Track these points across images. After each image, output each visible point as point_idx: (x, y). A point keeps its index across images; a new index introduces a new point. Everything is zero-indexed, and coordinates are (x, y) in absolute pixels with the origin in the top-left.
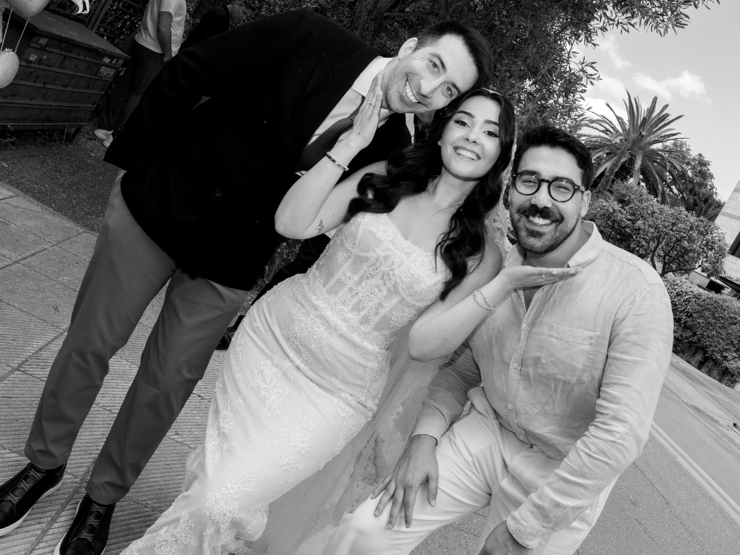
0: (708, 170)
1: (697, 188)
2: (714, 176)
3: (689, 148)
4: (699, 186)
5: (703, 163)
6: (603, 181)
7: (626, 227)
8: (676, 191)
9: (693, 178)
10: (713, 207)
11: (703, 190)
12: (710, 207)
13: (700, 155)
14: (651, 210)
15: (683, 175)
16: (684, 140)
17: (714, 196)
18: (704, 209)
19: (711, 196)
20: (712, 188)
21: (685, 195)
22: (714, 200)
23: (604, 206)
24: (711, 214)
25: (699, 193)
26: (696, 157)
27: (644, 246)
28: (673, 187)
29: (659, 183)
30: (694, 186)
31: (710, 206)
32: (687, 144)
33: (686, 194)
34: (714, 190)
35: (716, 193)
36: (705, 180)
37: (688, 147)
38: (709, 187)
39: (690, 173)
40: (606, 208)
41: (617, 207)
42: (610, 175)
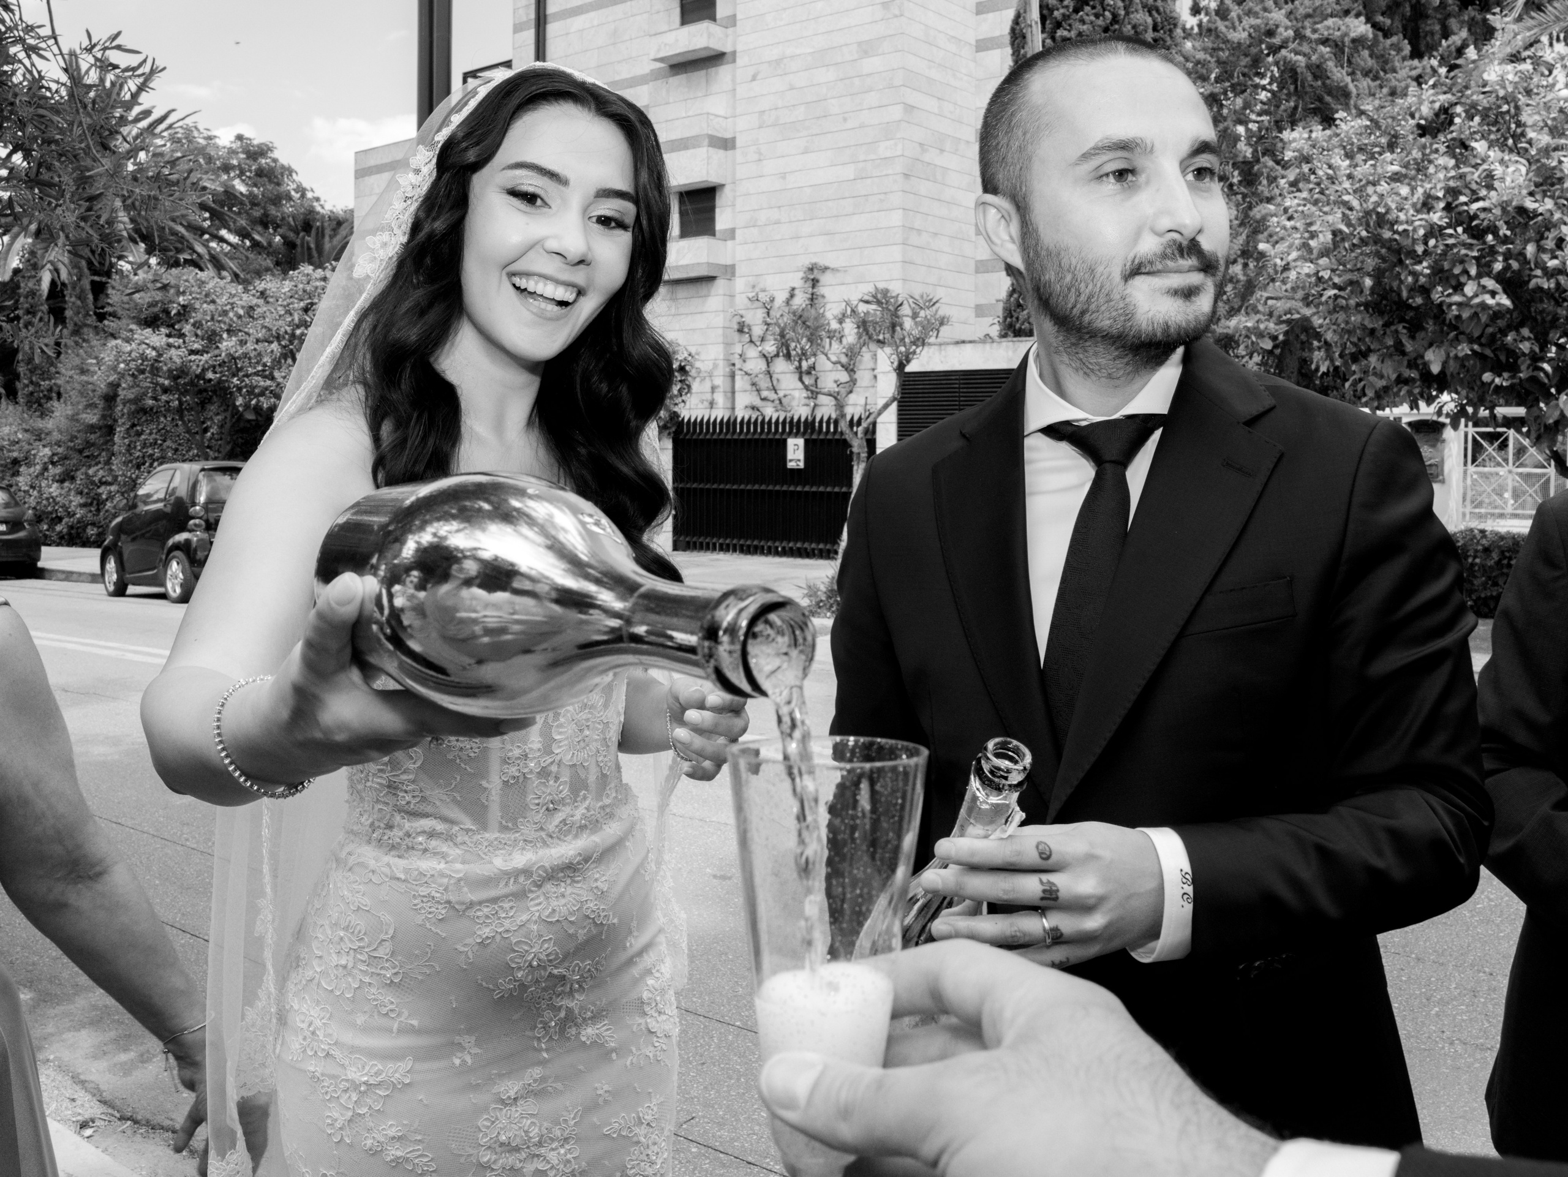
0: (275, 161)
1: (273, 211)
2: (294, 167)
3: (210, 133)
4: (275, 204)
5: (256, 153)
6: (71, 299)
7: (204, 370)
8: (233, 239)
9: (251, 193)
10: (328, 232)
11: (288, 209)
12: (323, 236)
13: (240, 138)
14: (243, 307)
15: (229, 196)
16: (188, 121)
17: (318, 209)
18: (313, 246)
19: (311, 211)
20: (303, 196)
21: (257, 237)
22: (323, 216)
23: (130, 353)
24: (334, 248)
25: (283, 219)
26: (234, 146)
27: (266, 389)
28: (224, 233)
29: (191, 241)
30: (264, 208)
31: (321, 234)
32: (201, 127)
33: (259, 233)
34: (309, 195)
35: (318, 199)
36: (278, 184)
37: (206, 134)
38: (296, 196)
39: (241, 187)
40: (134, 355)
41: (157, 338)
42: (79, 279)
